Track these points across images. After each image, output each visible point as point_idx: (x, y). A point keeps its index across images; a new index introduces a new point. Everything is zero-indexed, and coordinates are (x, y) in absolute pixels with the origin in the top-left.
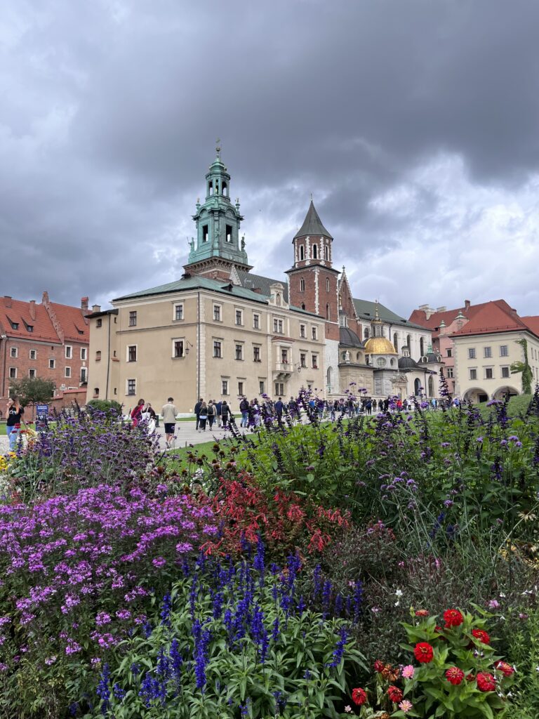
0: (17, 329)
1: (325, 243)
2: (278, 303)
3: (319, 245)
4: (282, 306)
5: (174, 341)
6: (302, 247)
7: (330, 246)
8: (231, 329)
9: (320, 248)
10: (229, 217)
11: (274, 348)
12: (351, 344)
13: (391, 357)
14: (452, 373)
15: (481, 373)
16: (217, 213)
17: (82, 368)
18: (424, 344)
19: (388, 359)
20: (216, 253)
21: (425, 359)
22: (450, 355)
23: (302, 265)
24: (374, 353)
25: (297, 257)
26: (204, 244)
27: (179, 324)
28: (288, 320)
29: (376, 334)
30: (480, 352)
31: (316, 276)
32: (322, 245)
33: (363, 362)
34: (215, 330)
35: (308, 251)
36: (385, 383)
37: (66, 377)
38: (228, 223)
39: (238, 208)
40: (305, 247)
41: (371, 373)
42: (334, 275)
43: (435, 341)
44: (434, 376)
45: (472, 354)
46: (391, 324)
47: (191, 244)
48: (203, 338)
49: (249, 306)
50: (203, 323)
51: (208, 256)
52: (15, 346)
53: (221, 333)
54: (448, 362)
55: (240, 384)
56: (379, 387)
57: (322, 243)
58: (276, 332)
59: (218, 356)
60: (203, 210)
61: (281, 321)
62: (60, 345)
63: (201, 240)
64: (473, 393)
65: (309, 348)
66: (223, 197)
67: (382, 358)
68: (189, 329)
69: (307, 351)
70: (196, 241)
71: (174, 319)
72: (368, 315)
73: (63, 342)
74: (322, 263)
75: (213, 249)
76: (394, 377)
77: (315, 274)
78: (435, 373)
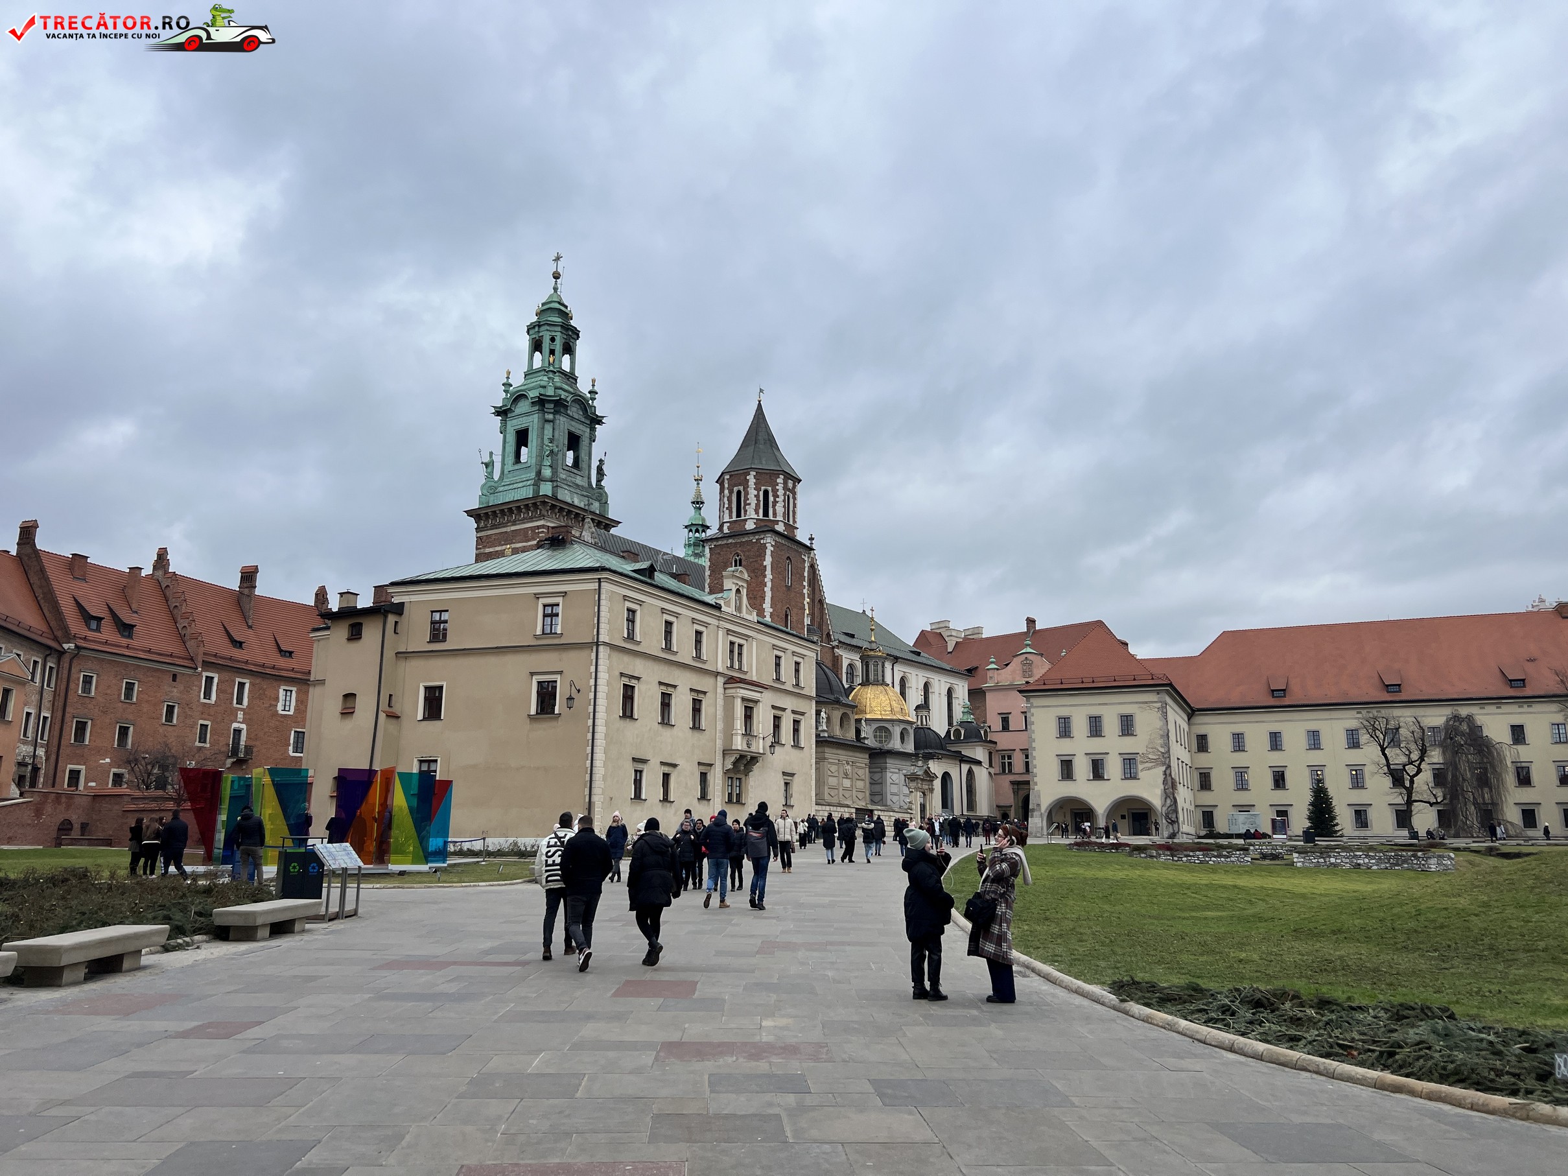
0: (98, 630)
1: (785, 488)
2: (739, 608)
3: (775, 491)
4: (744, 615)
5: (535, 679)
6: (739, 493)
7: (794, 494)
8: (655, 658)
9: (776, 496)
10: (576, 416)
11: (729, 701)
12: (832, 697)
13: (903, 726)
14: (1010, 764)
15: (1082, 768)
16: (552, 406)
17: (235, 725)
18: (955, 703)
19: (897, 731)
20: (546, 489)
21: (957, 732)
22: (1006, 727)
23: (737, 528)
24: (868, 716)
25: (727, 512)
26: (518, 467)
27: (549, 642)
28: (754, 643)
29: (872, 677)
30: (1080, 726)
31: (768, 552)
32: (781, 492)
33: (851, 735)
34: (626, 659)
35: (752, 500)
36: (889, 781)
37: (197, 744)
38: (573, 429)
39: (593, 399)
40: (747, 494)
41: (863, 759)
42: (801, 554)
43: (977, 695)
44: (975, 768)
45: (1065, 729)
46: (896, 659)
47: (487, 465)
48: (603, 676)
49: (687, 613)
50: (605, 644)
51: (527, 493)
52: (92, 671)
53: (637, 667)
54: (1004, 741)
55: (666, 776)
56: (877, 788)
57: (780, 487)
58: (732, 666)
59: (628, 713)
60: (519, 397)
61: (740, 646)
62: (190, 672)
63: (511, 458)
64: (1061, 807)
65: (788, 703)
66: (563, 373)
67: (883, 728)
68: (573, 655)
69: (784, 710)
70: (498, 460)
71: (539, 631)
72: (852, 636)
73: (200, 664)
74: (780, 528)
75: (539, 477)
76: (913, 769)
77: (764, 547)
78: (979, 763)
